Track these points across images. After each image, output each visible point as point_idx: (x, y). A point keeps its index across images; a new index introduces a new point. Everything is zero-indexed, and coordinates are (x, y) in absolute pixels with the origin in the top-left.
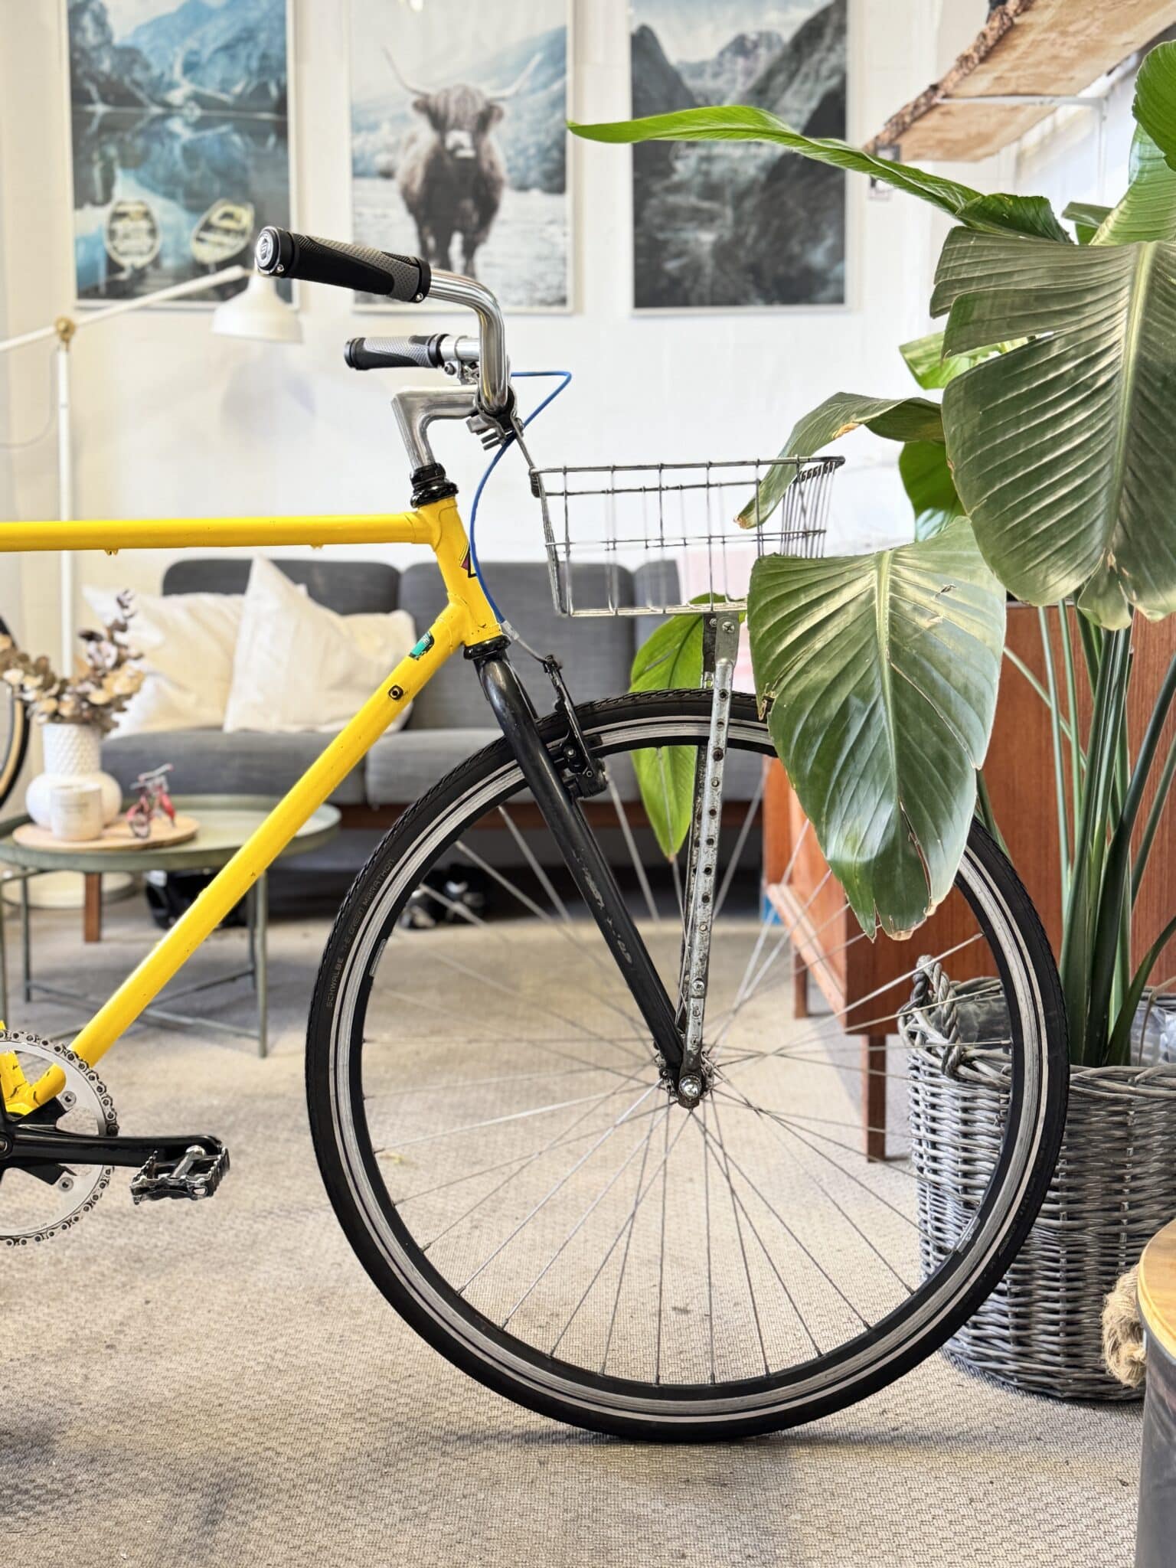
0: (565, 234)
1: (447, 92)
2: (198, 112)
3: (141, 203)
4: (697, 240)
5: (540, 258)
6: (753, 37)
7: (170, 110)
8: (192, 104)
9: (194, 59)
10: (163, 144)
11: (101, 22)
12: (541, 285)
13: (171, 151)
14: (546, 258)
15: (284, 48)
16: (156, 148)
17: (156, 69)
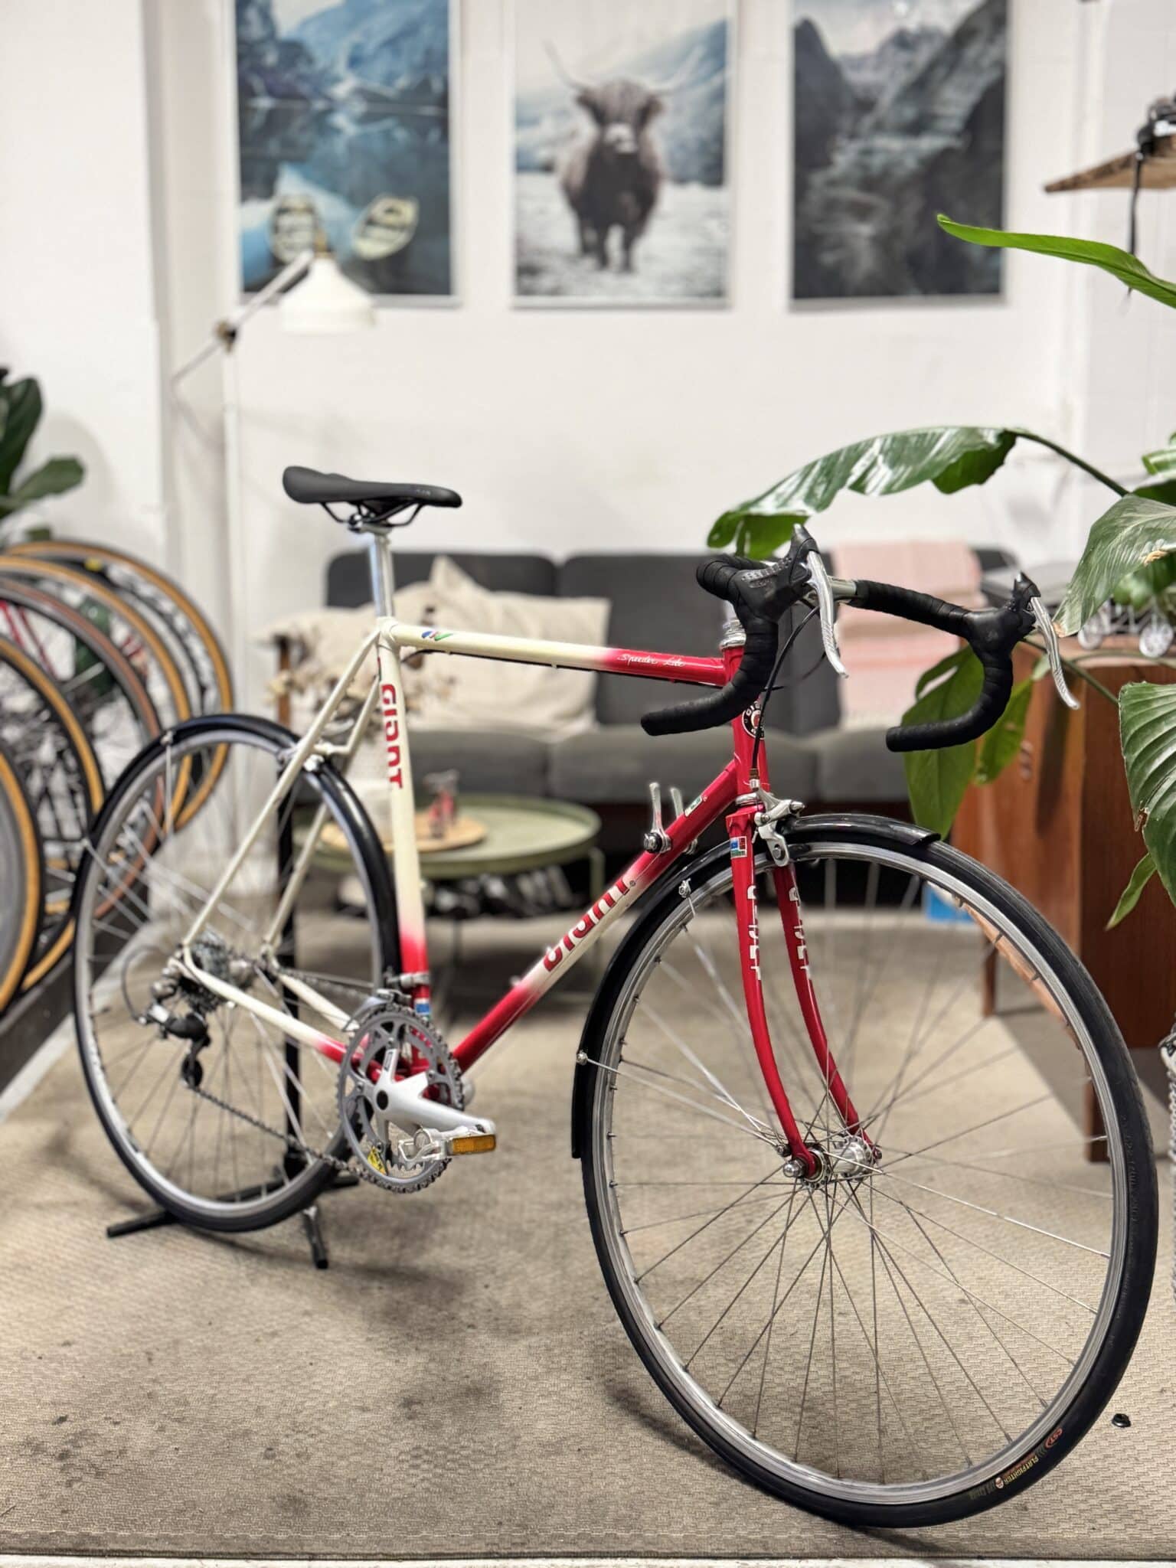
1: (608, 86)
2: (359, 107)
3: (305, 198)
4: (855, 234)
5: (700, 251)
6: (914, 30)
7: (334, 105)
8: (356, 99)
9: (359, 52)
11: (265, 15)
12: (699, 276)
14: (703, 251)
15: (446, 41)
17: (321, 63)
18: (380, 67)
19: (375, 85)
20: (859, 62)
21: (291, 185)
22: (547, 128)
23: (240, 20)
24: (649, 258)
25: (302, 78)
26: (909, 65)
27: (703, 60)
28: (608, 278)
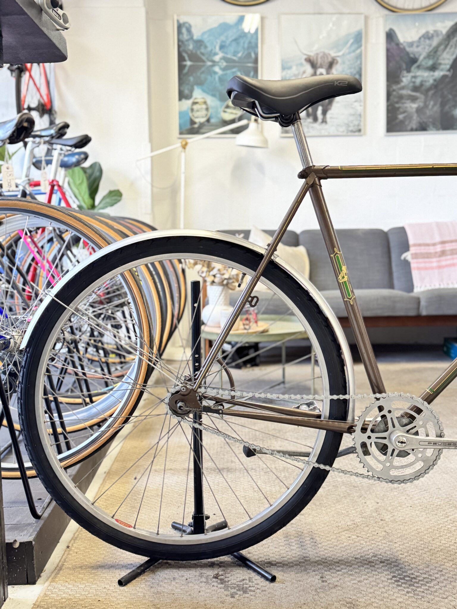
0: (361, 106)
1: (317, 54)
2: (225, 64)
3: (203, 98)
4: (411, 107)
5: (351, 115)
6: (432, 32)
7: (214, 63)
8: (222, 61)
9: (223, 44)
10: (211, 76)
11: (189, 31)
12: (351, 125)
13: (215, 79)
14: (354, 115)
15: (257, 39)
16: (209, 78)
17: (209, 49)
18: (232, 49)
19: (229, 56)
20: (411, 44)
21: (198, 94)
22: (294, 70)
23: (179, 32)
24: (331, 118)
25: (203, 54)
26: (430, 45)
27: (352, 44)
28: (316, 125)
